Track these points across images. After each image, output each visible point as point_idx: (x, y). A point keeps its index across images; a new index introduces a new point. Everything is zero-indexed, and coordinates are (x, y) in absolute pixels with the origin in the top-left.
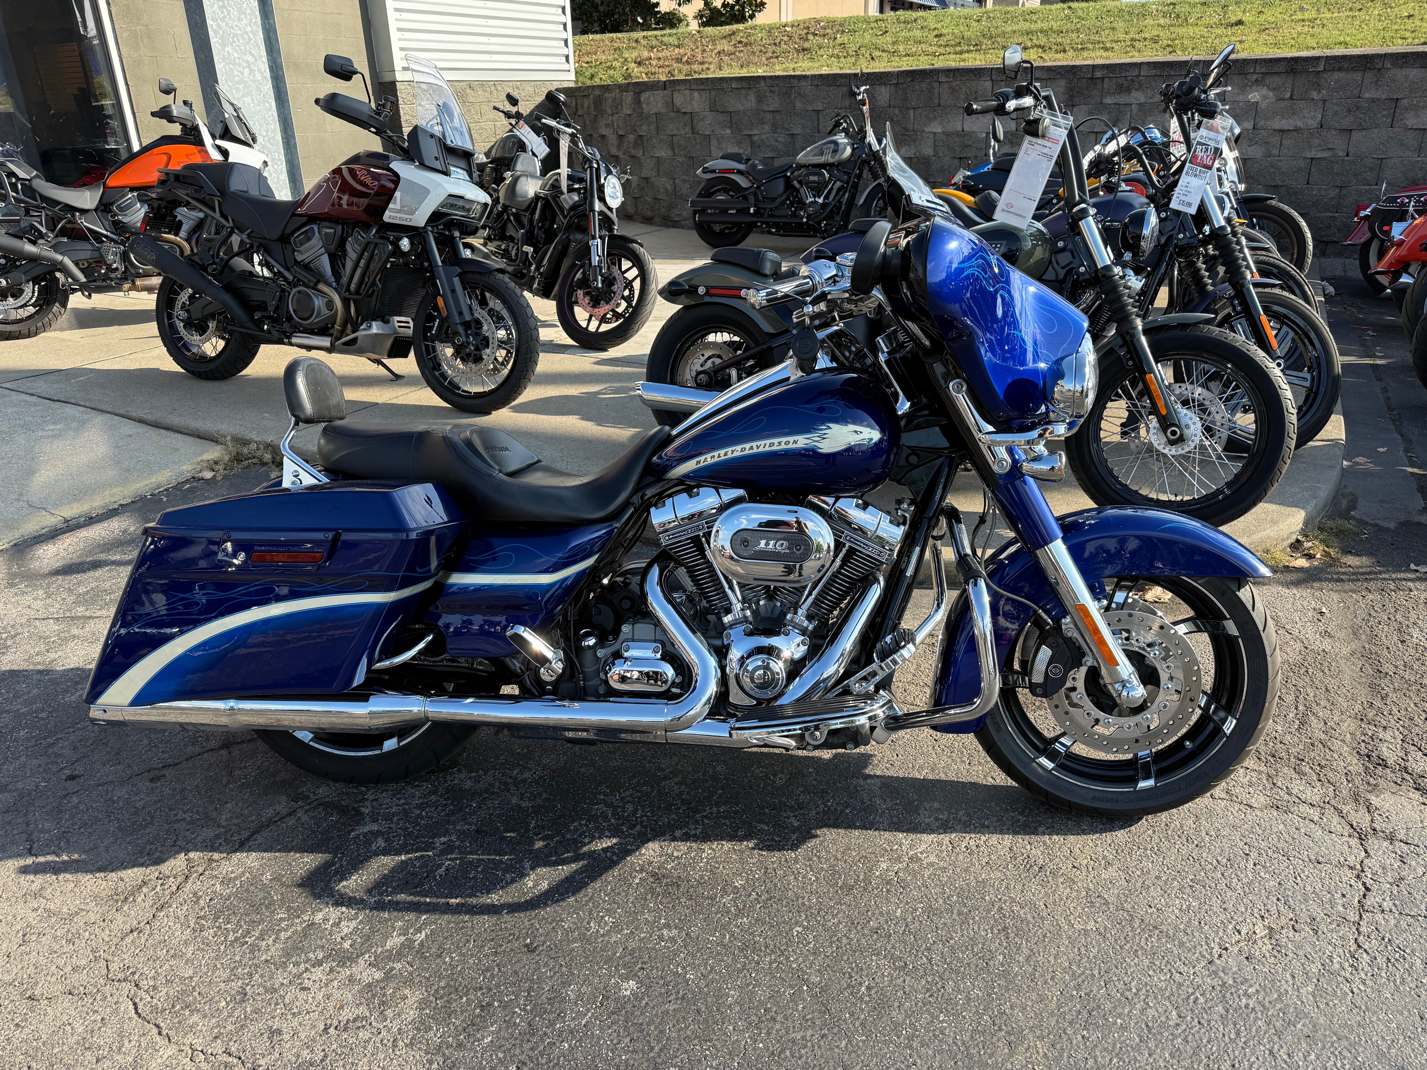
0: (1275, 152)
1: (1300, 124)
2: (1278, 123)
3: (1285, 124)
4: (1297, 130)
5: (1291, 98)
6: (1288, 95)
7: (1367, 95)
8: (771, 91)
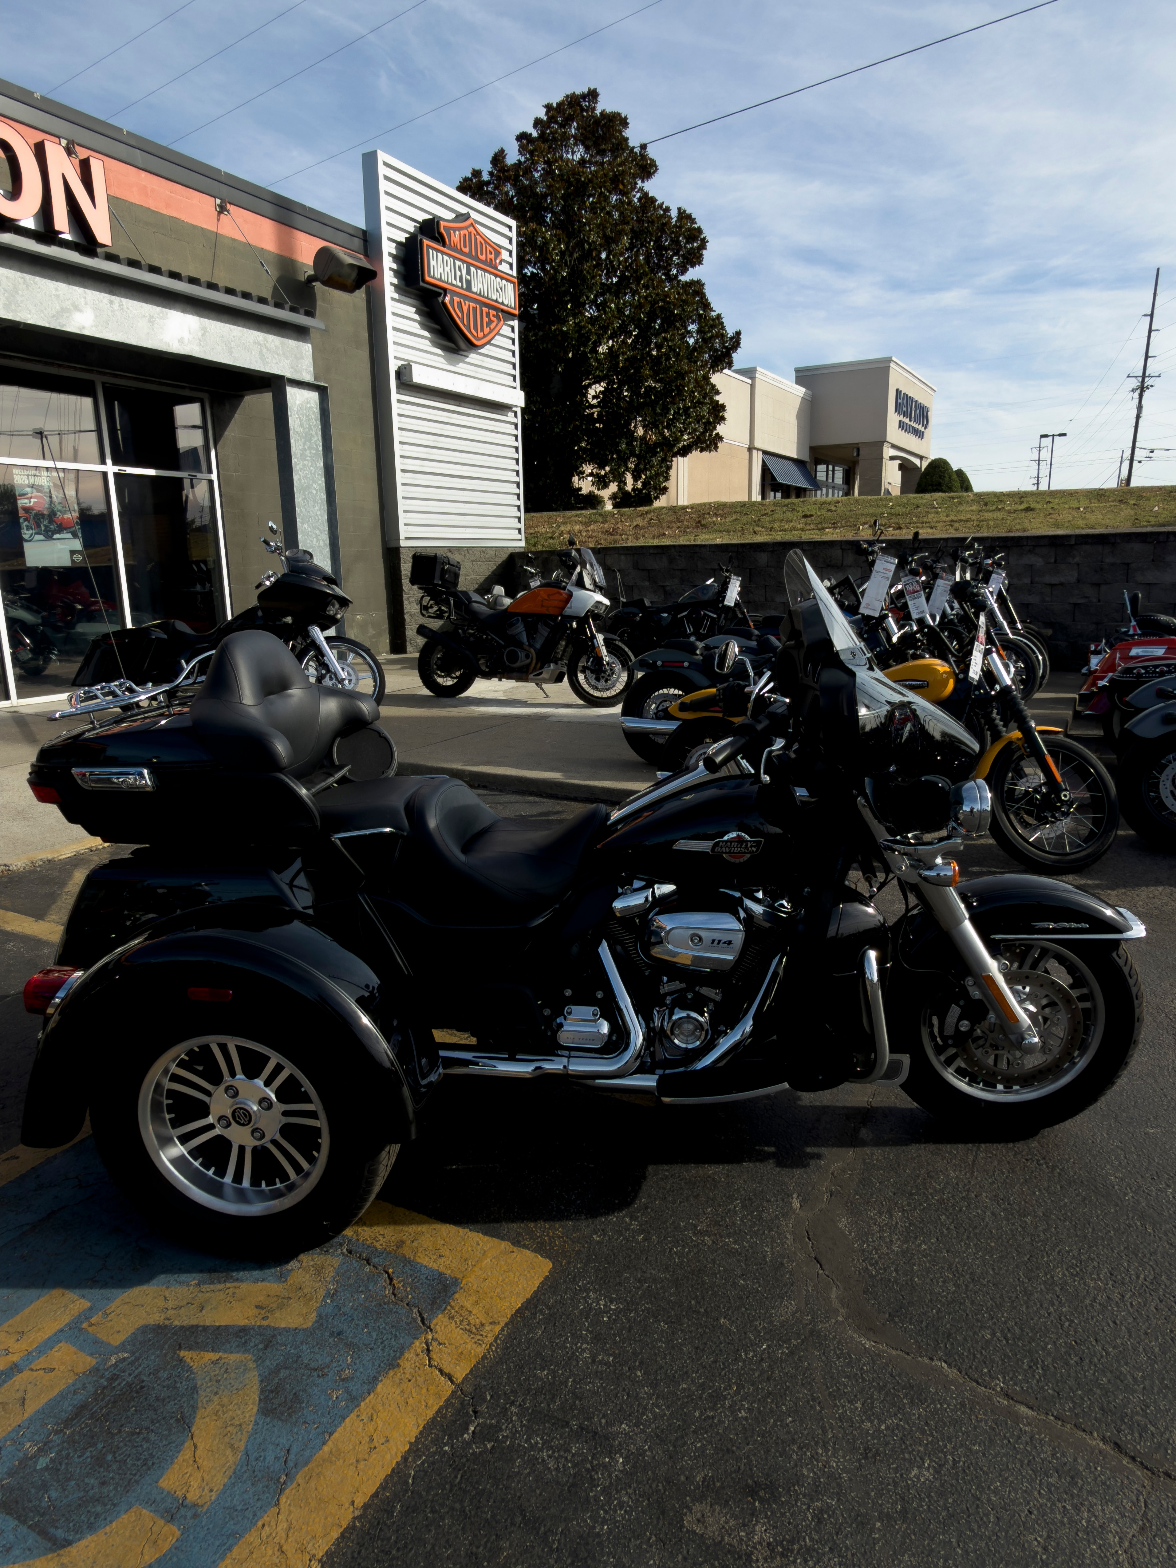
0: (1047, 599)
1: (1063, 580)
2: (1048, 579)
3: (1055, 580)
4: (1062, 584)
5: (1055, 562)
6: (1053, 560)
7: (1107, 560)
8: (680, 556)
